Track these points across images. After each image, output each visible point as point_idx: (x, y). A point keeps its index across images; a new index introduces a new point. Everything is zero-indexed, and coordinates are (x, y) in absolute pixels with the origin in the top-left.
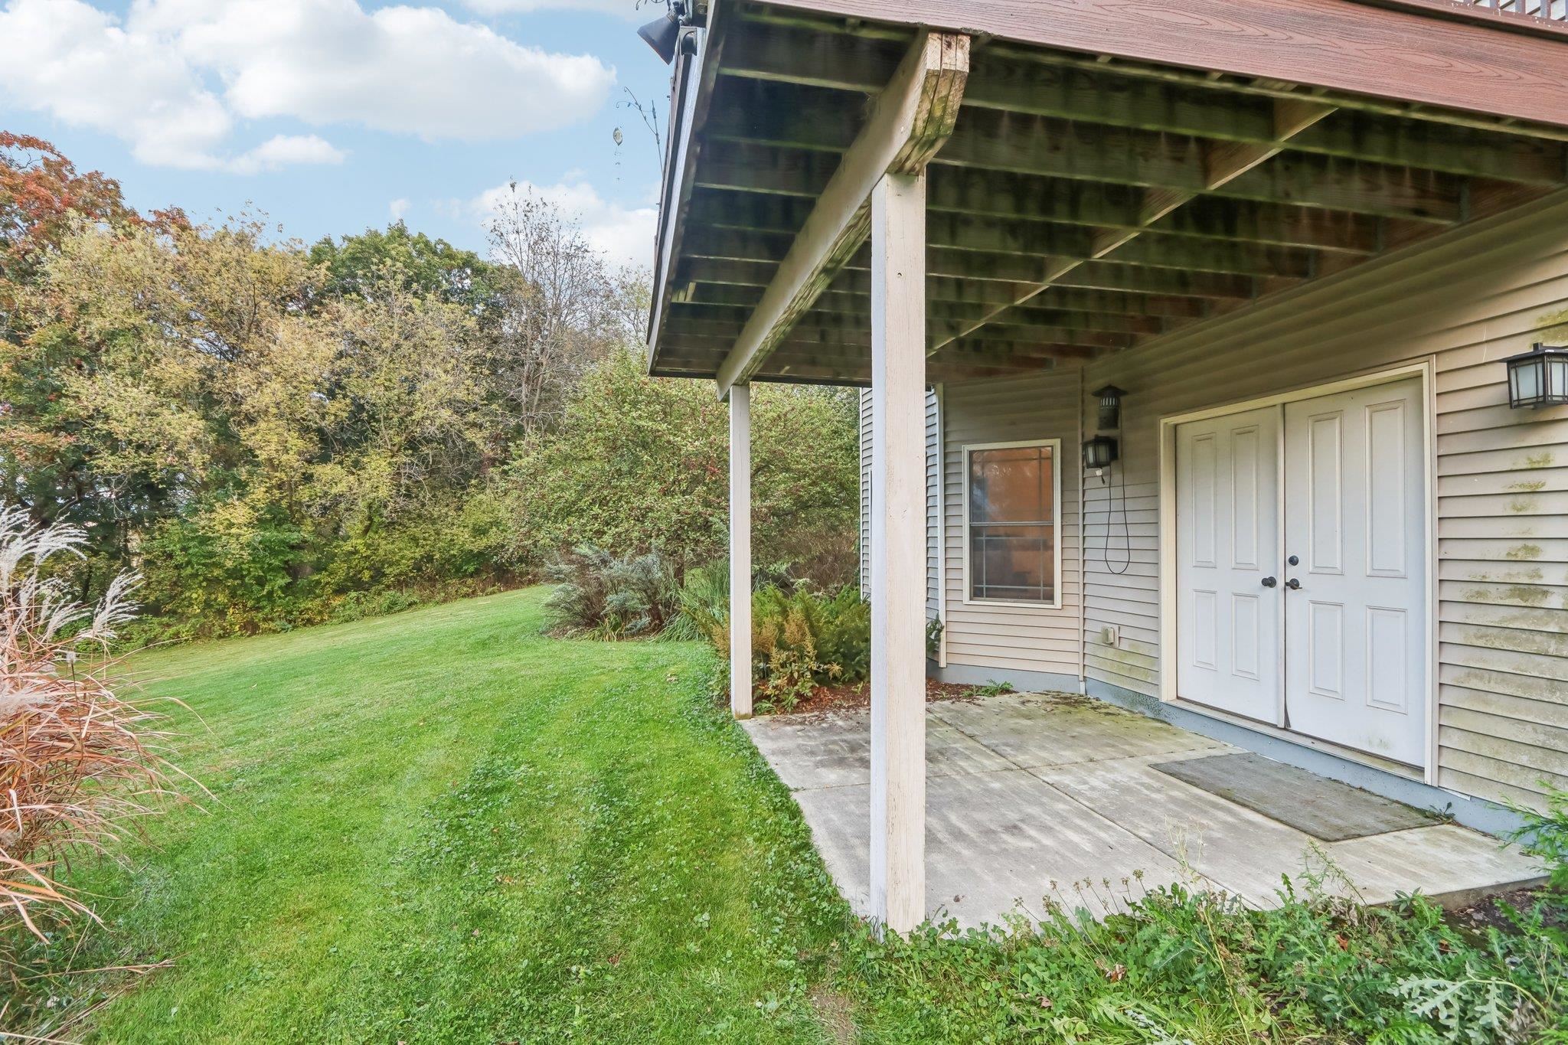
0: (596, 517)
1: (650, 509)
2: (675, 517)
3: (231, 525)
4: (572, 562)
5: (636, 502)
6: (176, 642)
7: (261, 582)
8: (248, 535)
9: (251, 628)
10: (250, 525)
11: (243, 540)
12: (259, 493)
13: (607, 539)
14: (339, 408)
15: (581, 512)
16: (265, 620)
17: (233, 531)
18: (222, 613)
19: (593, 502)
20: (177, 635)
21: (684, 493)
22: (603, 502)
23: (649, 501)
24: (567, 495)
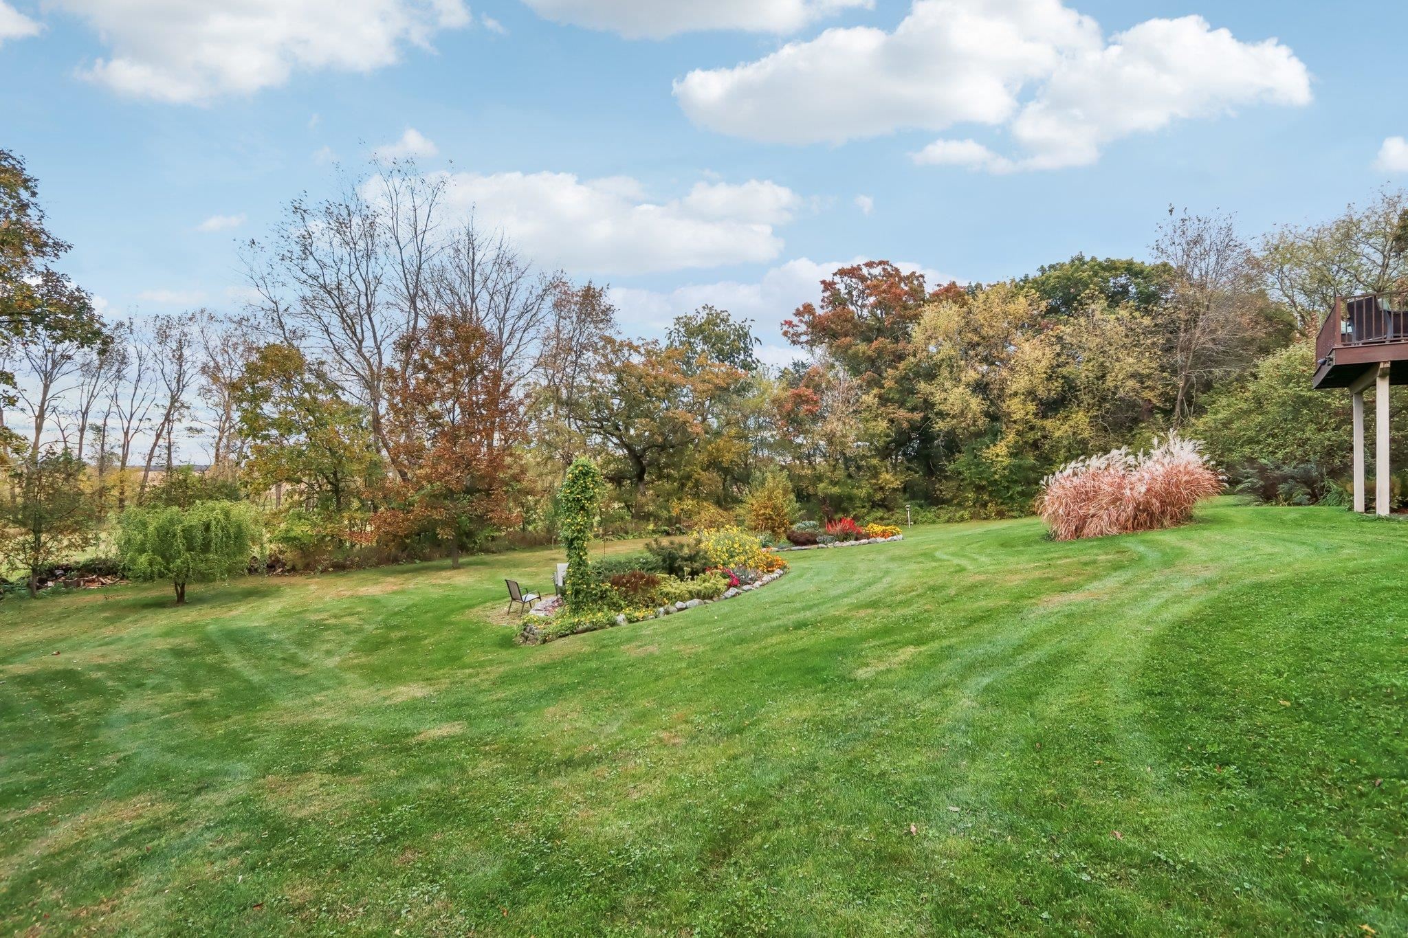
0: (1269, 445)
1: (1309, 439)
2: (1326, 443)
3: (998, 456)
4: (1254, 468)
5: (1299, 435)
6: (962, 519)
7: (1008, 488)
8: (1007, 461)
9: (1001, 515)
10: (1006, 456)
11: (1004, 464)
12: (1011, 437)
13: (1279, 455)
14: (1057, 385)
15: (1258, 443)
16: (1008, 511)
17: (1000, 459)
18: (985, 505)
19: (1268, 436)
20: (962, 515)
21: (1334, 430)
22: (1274, 436)
23: (1308, 434)
24: (1249, 433)
